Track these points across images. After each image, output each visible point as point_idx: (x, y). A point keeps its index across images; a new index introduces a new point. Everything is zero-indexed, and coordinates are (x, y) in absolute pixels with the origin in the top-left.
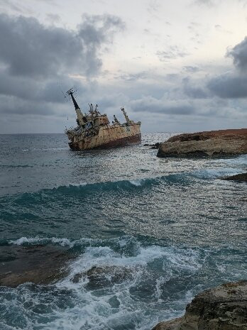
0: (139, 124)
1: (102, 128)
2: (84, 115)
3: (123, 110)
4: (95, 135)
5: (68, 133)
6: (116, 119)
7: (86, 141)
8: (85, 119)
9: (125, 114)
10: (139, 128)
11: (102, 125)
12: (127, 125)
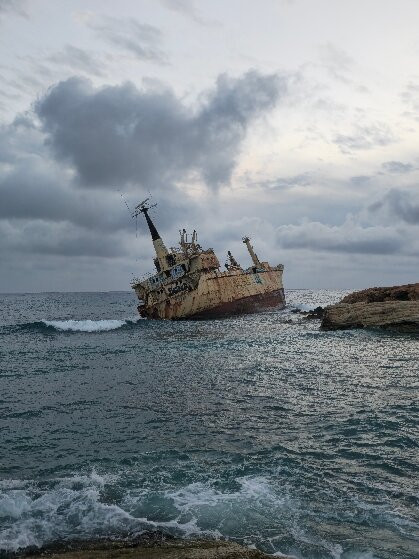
0: (280, 268)
1: (204, 277)
2: (170, 252)
3: (246, 241)
4: (191, 290)
5: (138, 287)
6: (232, 260)
7: (173, 302)
8: (170, 259)
9: (250, 249)
10: (279, 276)
11: (205, 270)
12: (254, 270)
